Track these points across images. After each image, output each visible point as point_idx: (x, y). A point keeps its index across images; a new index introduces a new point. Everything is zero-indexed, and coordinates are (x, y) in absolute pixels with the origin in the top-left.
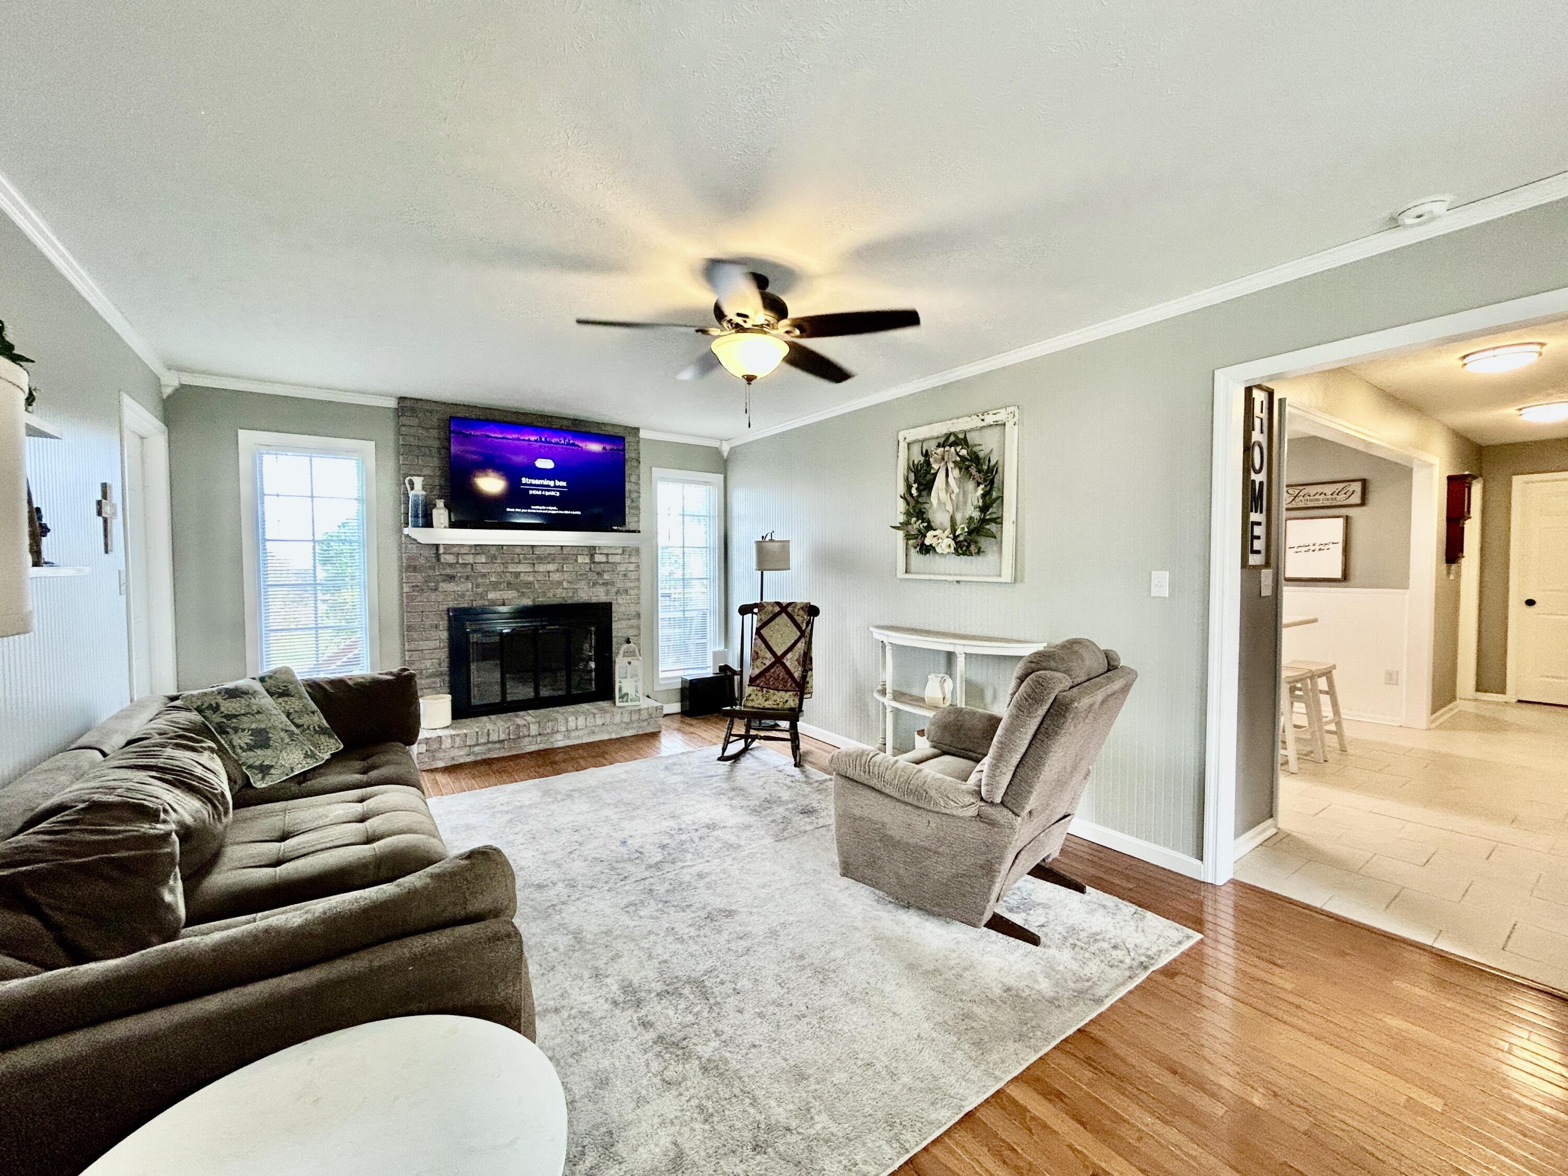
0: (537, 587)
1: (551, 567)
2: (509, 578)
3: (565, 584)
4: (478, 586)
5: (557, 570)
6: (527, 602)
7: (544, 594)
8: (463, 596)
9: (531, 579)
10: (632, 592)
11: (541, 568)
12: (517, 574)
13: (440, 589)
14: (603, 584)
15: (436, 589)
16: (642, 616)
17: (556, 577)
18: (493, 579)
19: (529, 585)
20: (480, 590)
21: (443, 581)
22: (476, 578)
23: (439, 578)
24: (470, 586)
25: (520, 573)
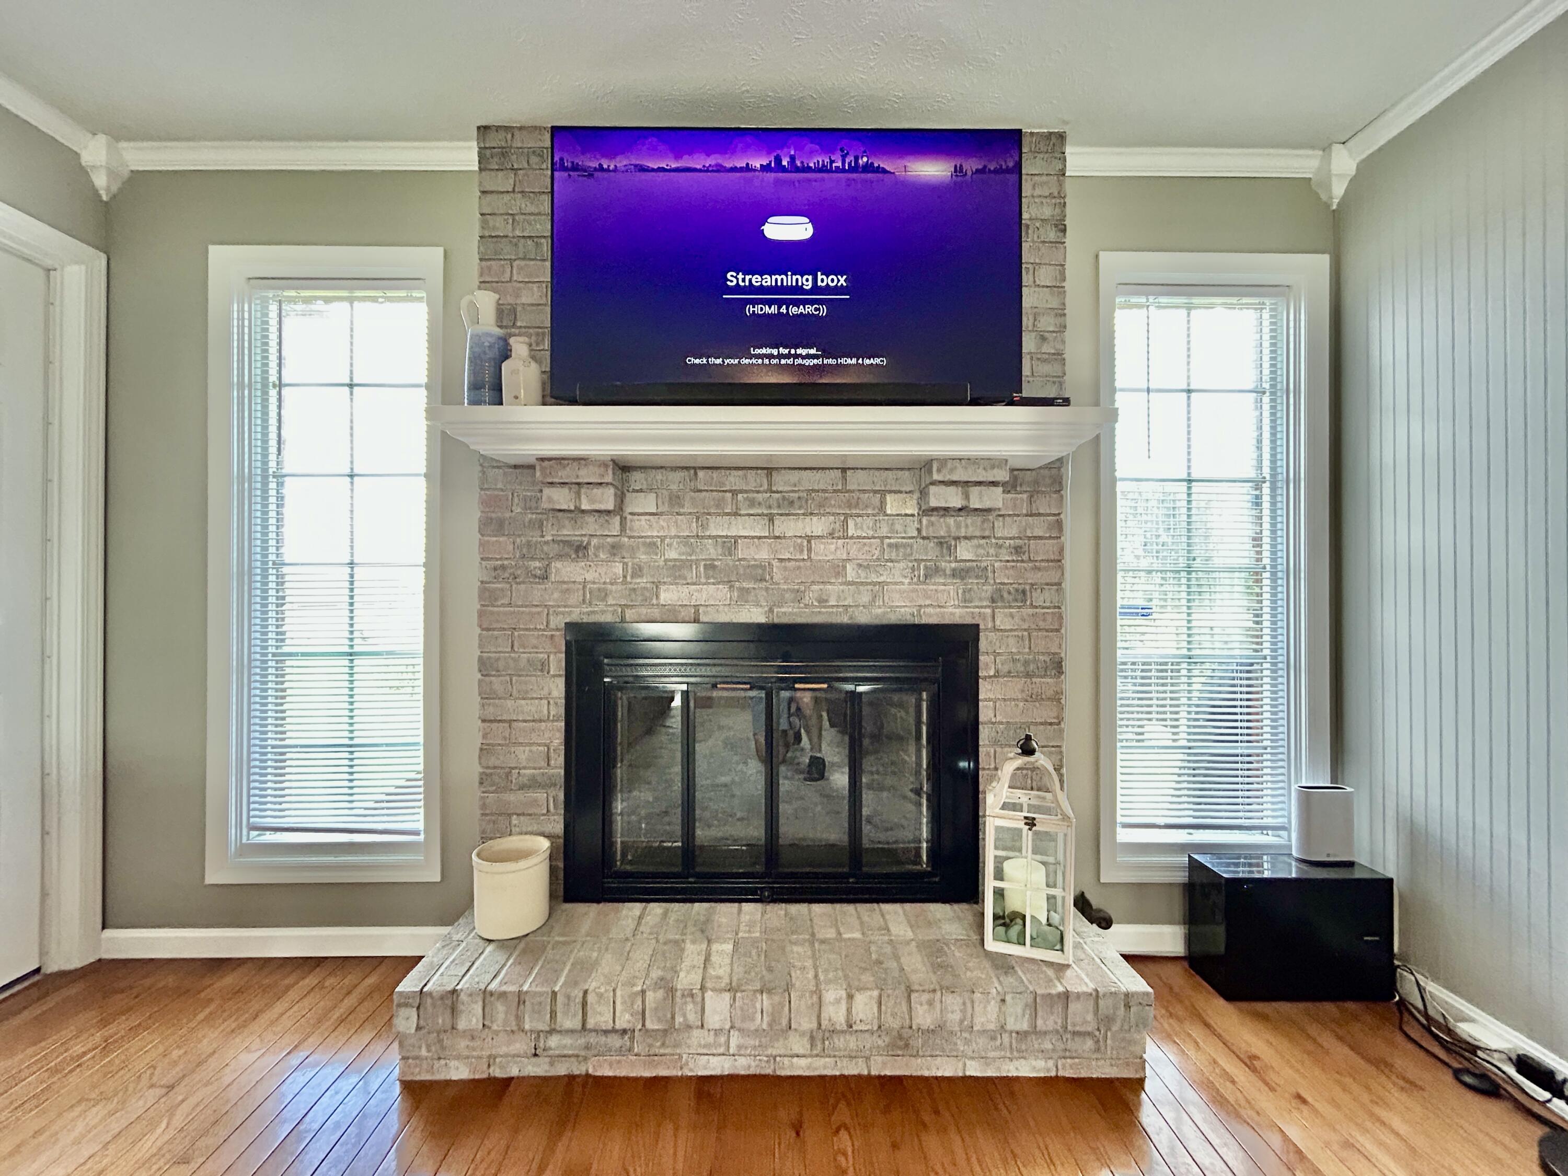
0: (777, 577)
1: (817, 526)
2: (711, 551)
3: (851, 573)
4: (638, 571)
5: (831, 535)
6: (755, 615)
7: (798, 596)
8: (603, 594)
9: (763, 554)
10: (1039, 598)
11: (790, 527)
12: (730, 544)
13: (553, 578)
14: (954, 574)
15: (545, 577)
16: (1067, 666)
17: (826, 551)
18: (672, 554)
19: (760, 572)
20: (643, 581)
21: (560, 557)
22: (633, 550)
23: (554, 549)
24: (618, 569)
25: (736, 538)
